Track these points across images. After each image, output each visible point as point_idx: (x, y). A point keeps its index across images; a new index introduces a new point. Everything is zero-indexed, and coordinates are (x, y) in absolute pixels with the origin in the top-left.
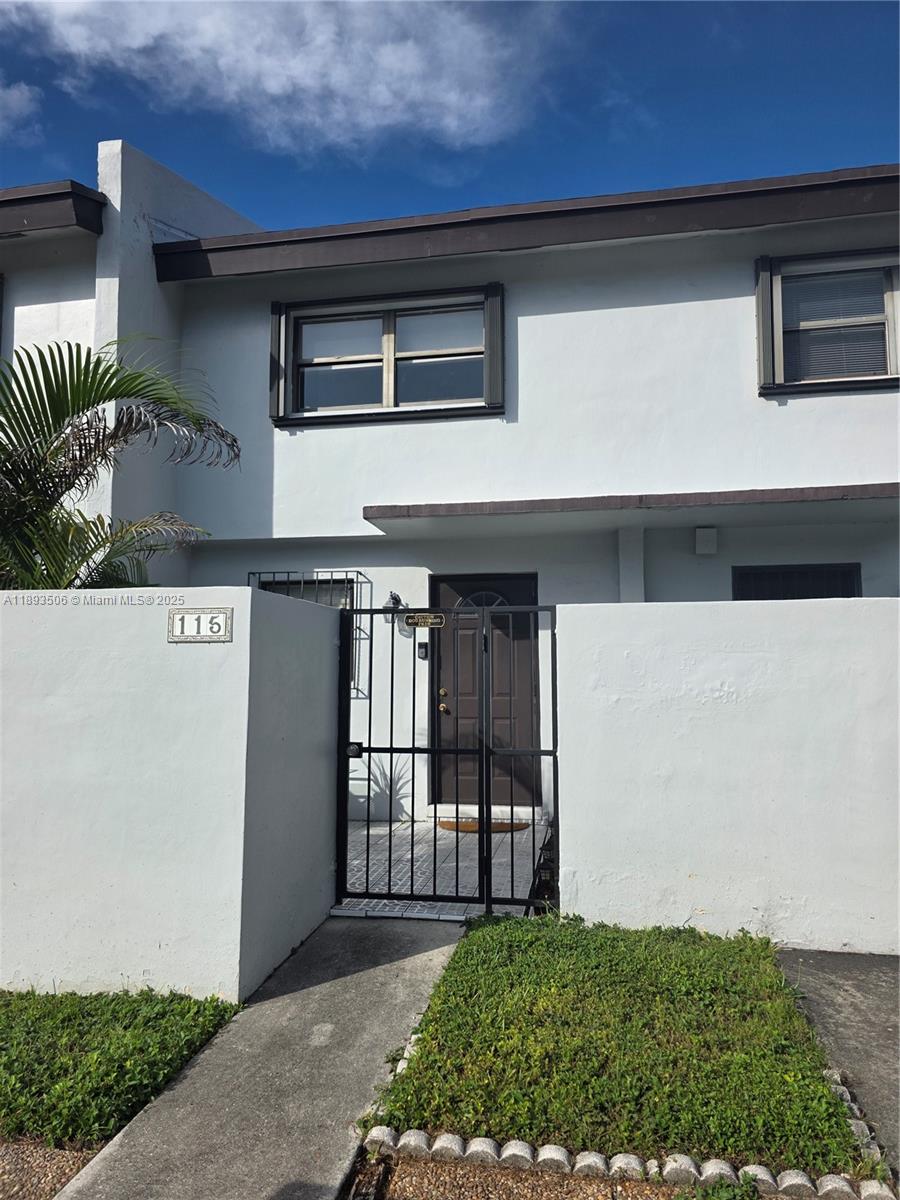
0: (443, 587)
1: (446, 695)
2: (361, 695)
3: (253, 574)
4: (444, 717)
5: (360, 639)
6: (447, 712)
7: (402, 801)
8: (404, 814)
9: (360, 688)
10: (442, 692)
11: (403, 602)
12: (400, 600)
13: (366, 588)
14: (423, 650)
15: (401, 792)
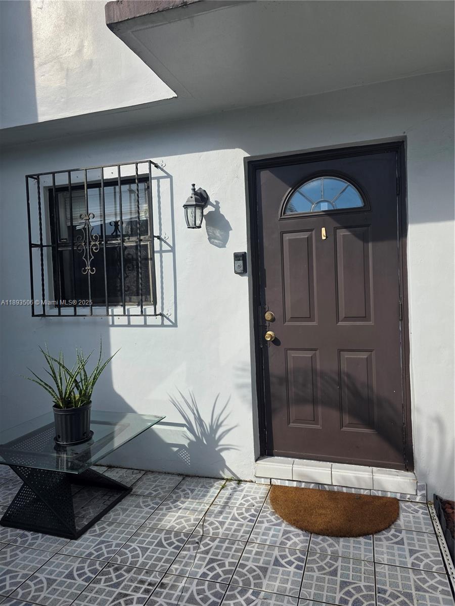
0: (265, 176)
1: (273, 320)
2: (166, 322)
3: (31, 176)
4: (271, 349)
5: (161, 252)
6: (276, 341)
7: (224, 454)
8: (226, 471)
9: (165, 313)
10: (268, 316)
11: (212, 199)
12: (208, 198)
13: (165, 183)
14: (241, 263)
15: (221, 443)
